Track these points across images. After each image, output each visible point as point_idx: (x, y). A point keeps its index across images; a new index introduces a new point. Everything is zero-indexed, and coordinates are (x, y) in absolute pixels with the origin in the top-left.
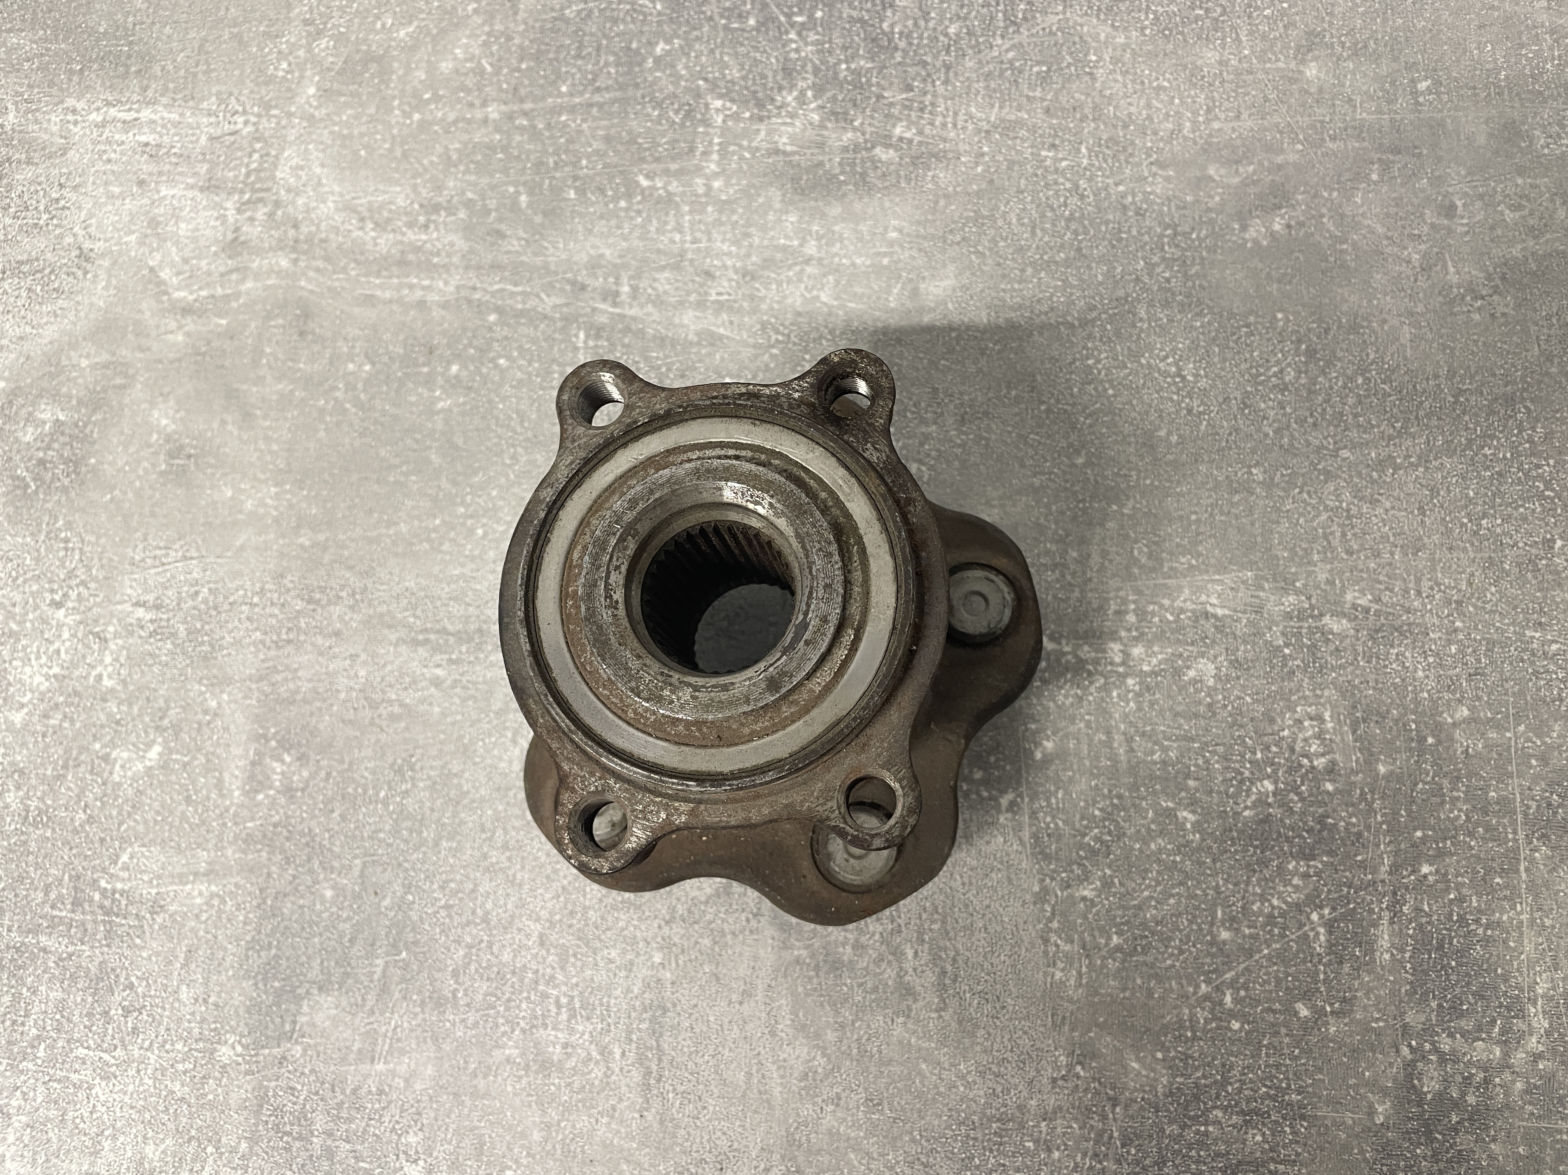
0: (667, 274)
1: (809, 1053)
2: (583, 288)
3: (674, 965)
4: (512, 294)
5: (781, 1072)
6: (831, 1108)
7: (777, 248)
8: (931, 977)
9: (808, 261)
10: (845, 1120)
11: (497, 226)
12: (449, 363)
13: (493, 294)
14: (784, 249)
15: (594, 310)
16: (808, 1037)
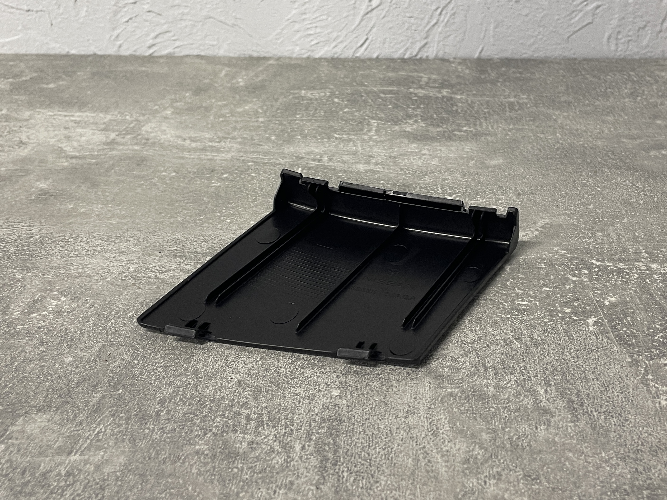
0: (348, 156)
1: (467, 447)
2: (302, 158)
3: (349, 396)
4: (262, 159)
5: (445, 458)
6: (493, 481)
7: (407, 152)
8: (561, 404)
9: (424, 155)
10: (507, 490)
11: (258, 143)
12: (222, 174)
13: (252, 158)
14: (411, 152)
15: (308, 163)
16: (465, 437)
